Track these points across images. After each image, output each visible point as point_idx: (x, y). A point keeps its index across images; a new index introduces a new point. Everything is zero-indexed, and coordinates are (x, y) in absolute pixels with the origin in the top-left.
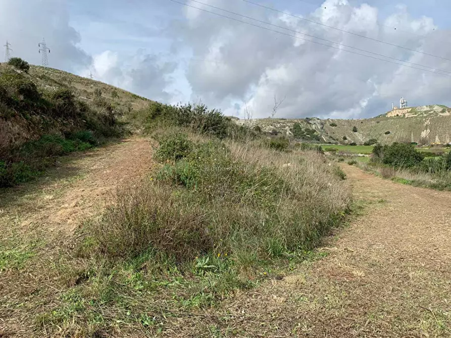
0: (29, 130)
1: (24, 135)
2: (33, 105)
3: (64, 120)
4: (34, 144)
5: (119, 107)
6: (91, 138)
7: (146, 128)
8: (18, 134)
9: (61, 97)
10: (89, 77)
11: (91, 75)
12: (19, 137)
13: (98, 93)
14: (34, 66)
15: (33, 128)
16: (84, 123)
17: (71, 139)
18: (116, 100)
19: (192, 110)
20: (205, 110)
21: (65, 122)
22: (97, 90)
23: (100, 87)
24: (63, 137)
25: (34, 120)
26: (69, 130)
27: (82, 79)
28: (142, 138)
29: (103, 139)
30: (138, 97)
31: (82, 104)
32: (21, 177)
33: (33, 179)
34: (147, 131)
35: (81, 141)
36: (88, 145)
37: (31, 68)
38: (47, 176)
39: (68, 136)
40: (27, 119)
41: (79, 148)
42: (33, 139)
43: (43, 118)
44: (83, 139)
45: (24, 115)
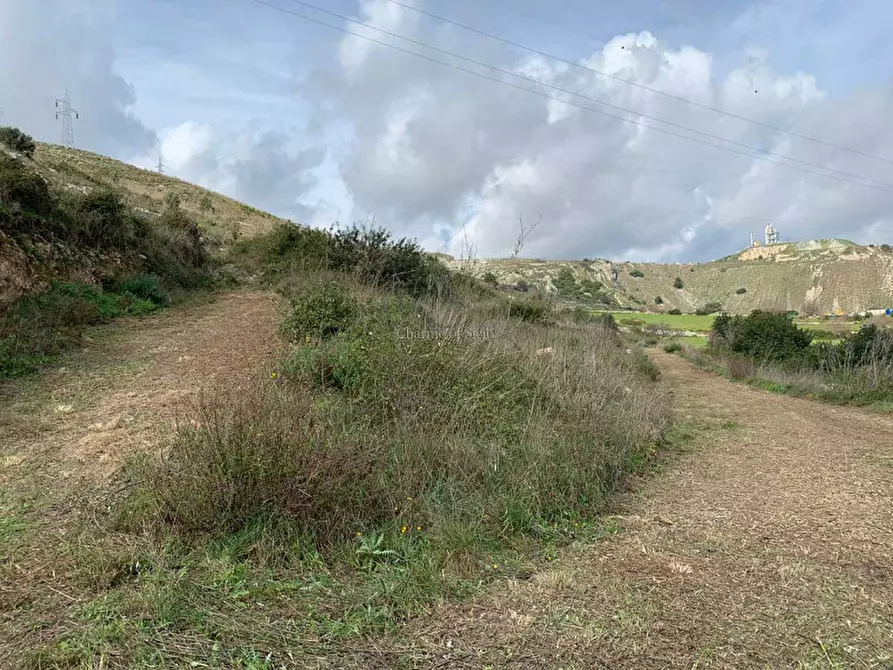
0: (29, 273)
1: (19, 281)
2: (38, 222)
3: (101, 253)
4: (39, 302)
5: (213, 230)
6: (155, 290)
7: (267, 273)
8: (7, 280)
9: (97, 207)
10: (156, 170)
11: (160, 166)
12: (9, 287)
13: (174, 202)
14: (45, 145)
15: (37, 269)
16: (142, 259)
17: (114, 291)
18: (209, 215)
19: (359, 238)
20: (385, 240)
21: (102, 257)
22: (171, 195)
23: (177, 190)
24: (99, 289)
25: (40, 251)
26: (112, 274)
27: (141, 172)
28: (259, 292)
29: (180, 292)
30: (253, 210)
31: (138, 223)
32: (10, 367)
33: (33, 371)
34: (268, 279)
35: (134, 297)
36: (149, 303)
37: (38, 148)
38: (62, 365)
39: (109, 285)
40: (26, 250)
41: (130, 311)
42: (36, 291)
43: (59, 249)
44: (139, 291)
45: (19, 242)
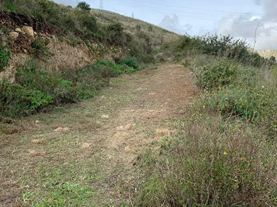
0: (89, 55)
1: (86, 59)
2: (93, 35)
3: (115, 48)
4: (93, 68)
5: (153, 39)
6: (134, 63)
7: (176, 56)
8: (82, 58)
9: (113, 29)
10: (131, 17)
11: (133, 15)
12: (82, 61)
14: (93, 9)
15: (93, 54)
16: (129, 51)
17: (119, 63)
18: (152, 34)
19: (217, 40)
20: (230, 40)
21: (115, 50)
22: (137, 26)
23: (140, 23)
24: (114, 62)
25: (94, 47)
26: (118, 56)
27: (126, 18)
28: (173, 65)
29: (143, 65)
30: (167, 31)
31: (128, 36)
32: (83, 95)
33: (92, 97)
34: (177, 59)
35: (127, 66)
36: (132, 69)
37: (91, 10)
38: (103, 94)
39: (117, 61)
40: (88, 46)
41: (125, 72)
42: (92, 63)
43: (100, 46)
44: (129, 64)
45: (86, 43)
